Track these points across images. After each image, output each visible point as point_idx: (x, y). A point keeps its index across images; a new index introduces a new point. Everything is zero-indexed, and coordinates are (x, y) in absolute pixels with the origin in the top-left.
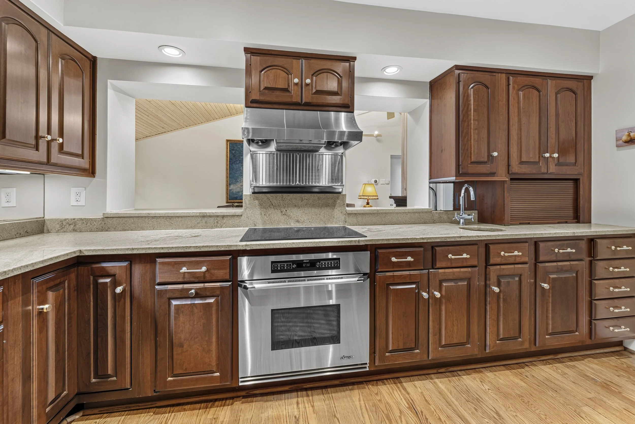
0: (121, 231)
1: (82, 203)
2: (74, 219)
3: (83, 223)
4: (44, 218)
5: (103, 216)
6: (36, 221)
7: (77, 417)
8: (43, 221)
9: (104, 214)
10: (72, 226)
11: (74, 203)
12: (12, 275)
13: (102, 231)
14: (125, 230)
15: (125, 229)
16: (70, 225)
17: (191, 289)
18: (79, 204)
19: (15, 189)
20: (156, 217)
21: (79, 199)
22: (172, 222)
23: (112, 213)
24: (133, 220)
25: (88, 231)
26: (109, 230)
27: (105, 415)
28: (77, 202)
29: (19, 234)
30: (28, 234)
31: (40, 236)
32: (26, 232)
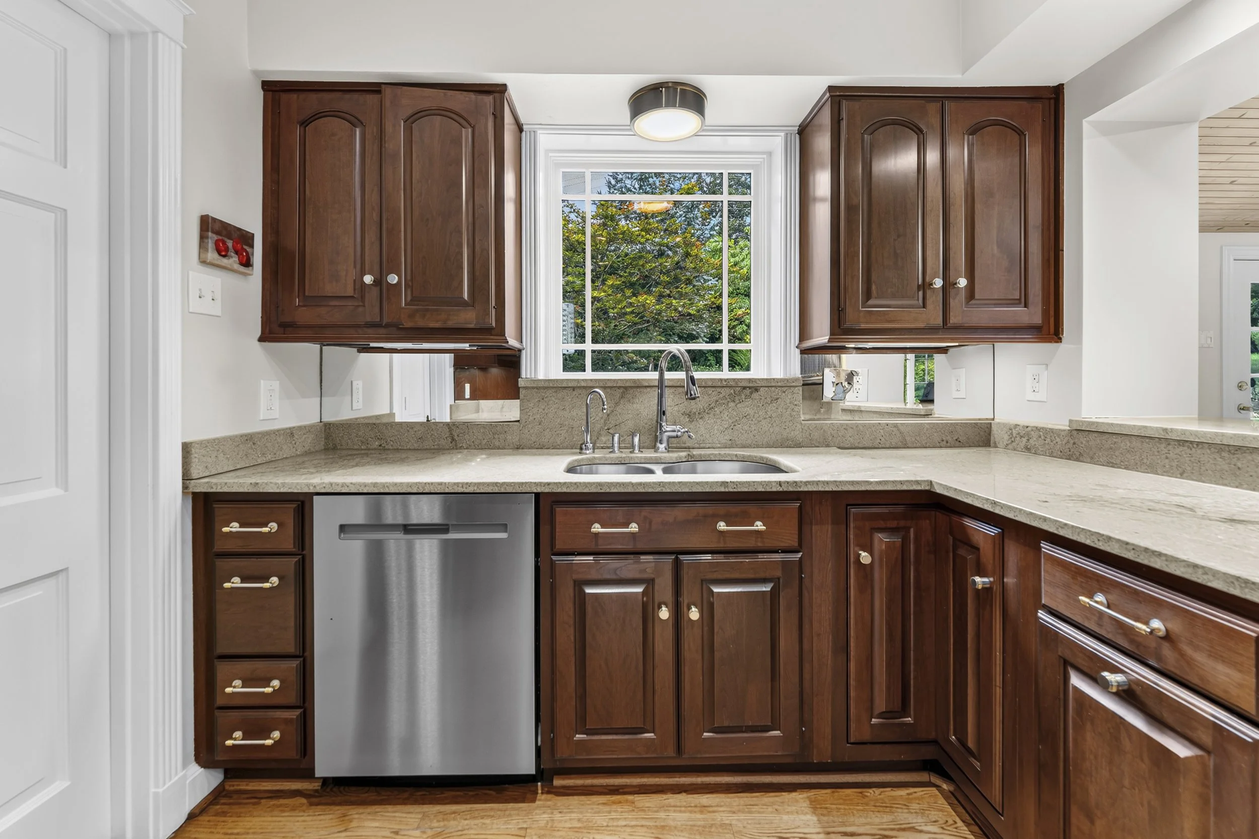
0: (1103, 465)
1: (1041, 396)
2: (1027, 427)
3: (1040, 437)
4: (993, 419)
5: (1069, 427)
6: (975, 423)
7: (945, 786)
8: (989, 426)
9: (1071, 421)
10: (1024, 440)
11: (1031, 396)
12: (806, 489)
13: (1069, 459)
14: (1113, 465)
15: (1113, 463)
16: (1021, 437)
17: (1115, 670)
18: (1037, 397)
19: (964, 369)
20: (1187, 444)
21: (1037, 388)
22: (1239, 464)
23: (1085, 421)
24: (1130, 442)
25: (1048, 454)
26: (1081, 459)
27: (976, 829)
28: (1034, 393)
29: (945, 441)
30: (959, 444)
31: (983, 450)
32: (956, 440)
